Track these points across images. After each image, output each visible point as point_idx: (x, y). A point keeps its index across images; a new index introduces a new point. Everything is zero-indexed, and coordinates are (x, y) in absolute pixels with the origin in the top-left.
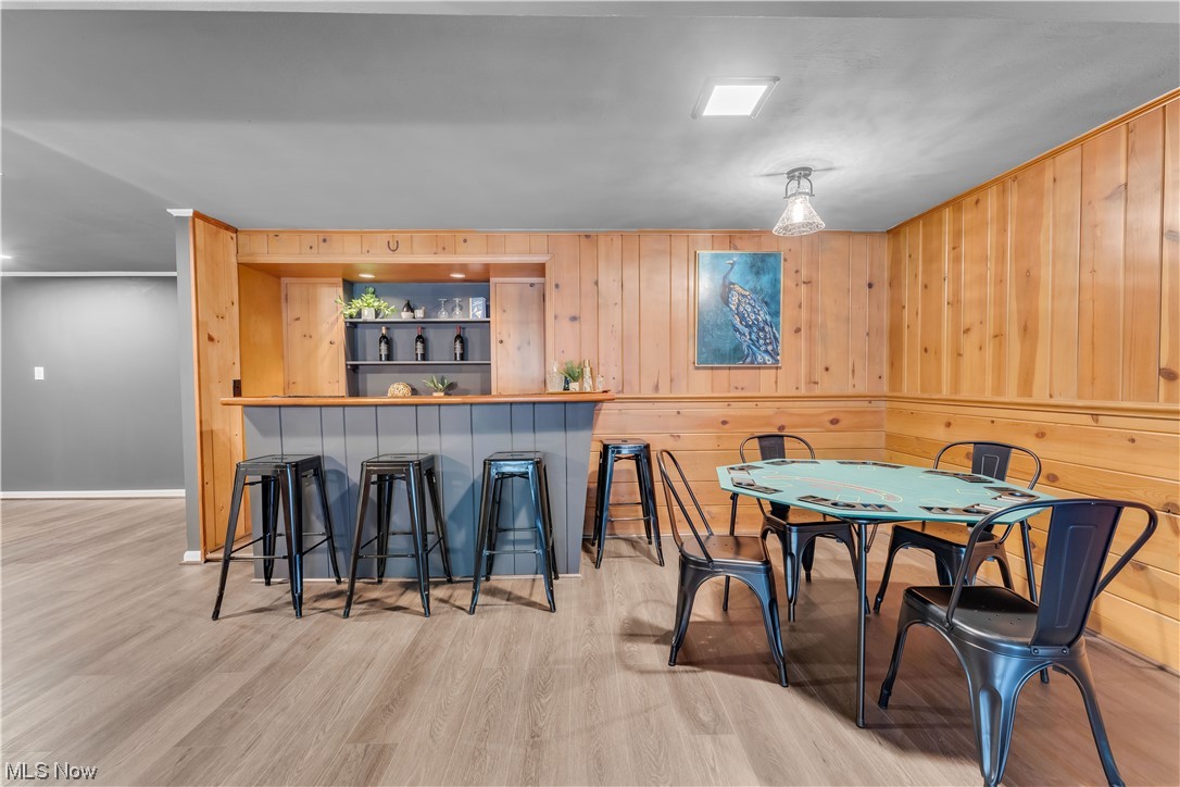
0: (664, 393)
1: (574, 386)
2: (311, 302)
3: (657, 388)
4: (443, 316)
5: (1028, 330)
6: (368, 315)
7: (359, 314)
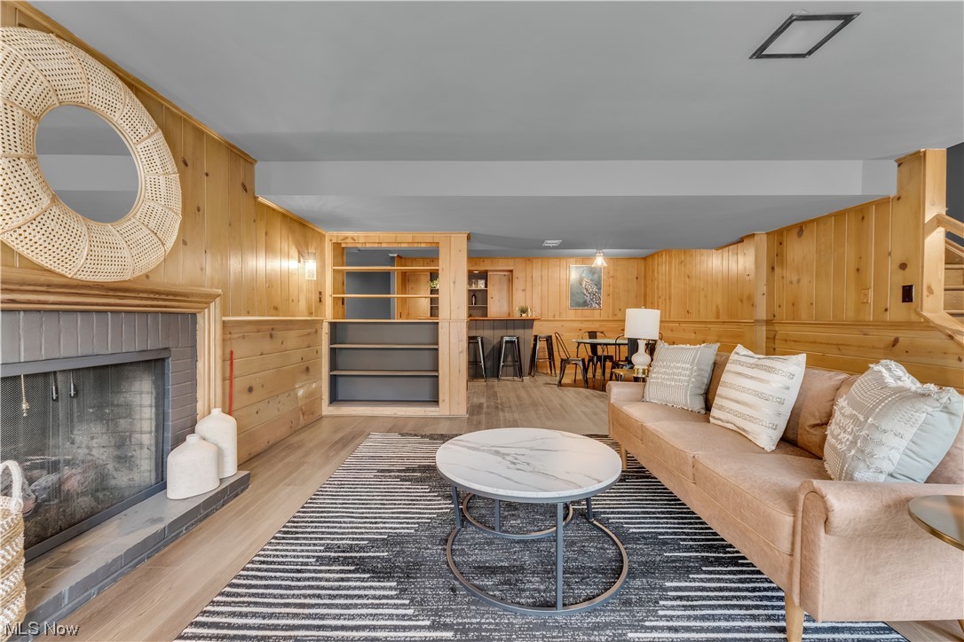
0: (557, 318)
1: (524, 315)
2: (417, 281)
3: (554, 317)
5: (670, 299)
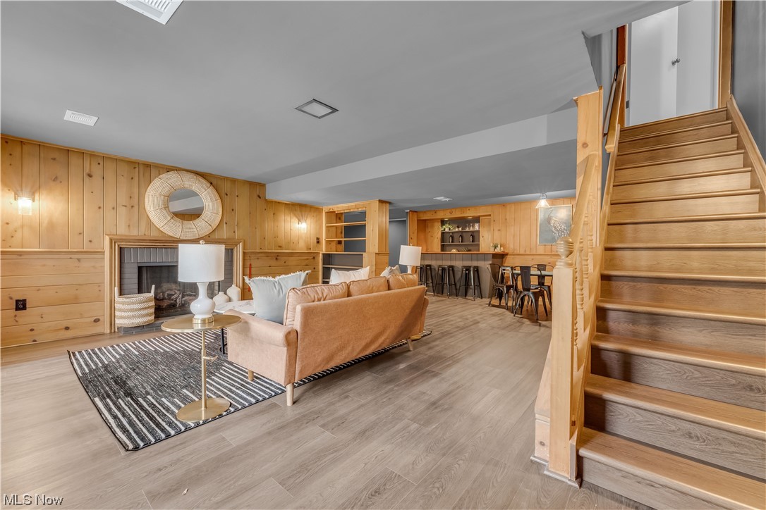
0: (528, 253)
1: (496, 250)
2: (433, 226)
3: (525, 251)
4: (467, 230)
6: (447, 230)
7: (444, 230)
